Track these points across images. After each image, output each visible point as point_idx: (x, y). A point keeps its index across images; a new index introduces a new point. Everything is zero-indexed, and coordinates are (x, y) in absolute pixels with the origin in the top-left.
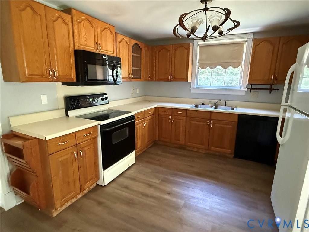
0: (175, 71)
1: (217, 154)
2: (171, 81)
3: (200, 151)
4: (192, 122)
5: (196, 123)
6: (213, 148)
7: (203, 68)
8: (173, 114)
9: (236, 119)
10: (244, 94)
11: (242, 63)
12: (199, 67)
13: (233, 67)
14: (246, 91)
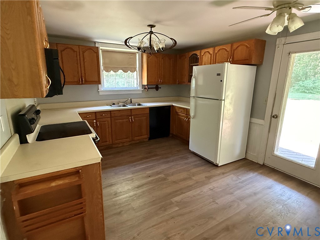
0: (85, 73)
1: (138, 142)
2: (82, 84)
3: (125, 144)
4: (116, 121)
5: (121, 121)
6: (136, 138)
7: (107, 71)
8: (97, 118)
9: (148, 111)
10: (141, 92)
11: (136, 69)
12: (104, 71)
13: (131, 72)
14: (142, 90)
